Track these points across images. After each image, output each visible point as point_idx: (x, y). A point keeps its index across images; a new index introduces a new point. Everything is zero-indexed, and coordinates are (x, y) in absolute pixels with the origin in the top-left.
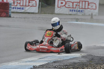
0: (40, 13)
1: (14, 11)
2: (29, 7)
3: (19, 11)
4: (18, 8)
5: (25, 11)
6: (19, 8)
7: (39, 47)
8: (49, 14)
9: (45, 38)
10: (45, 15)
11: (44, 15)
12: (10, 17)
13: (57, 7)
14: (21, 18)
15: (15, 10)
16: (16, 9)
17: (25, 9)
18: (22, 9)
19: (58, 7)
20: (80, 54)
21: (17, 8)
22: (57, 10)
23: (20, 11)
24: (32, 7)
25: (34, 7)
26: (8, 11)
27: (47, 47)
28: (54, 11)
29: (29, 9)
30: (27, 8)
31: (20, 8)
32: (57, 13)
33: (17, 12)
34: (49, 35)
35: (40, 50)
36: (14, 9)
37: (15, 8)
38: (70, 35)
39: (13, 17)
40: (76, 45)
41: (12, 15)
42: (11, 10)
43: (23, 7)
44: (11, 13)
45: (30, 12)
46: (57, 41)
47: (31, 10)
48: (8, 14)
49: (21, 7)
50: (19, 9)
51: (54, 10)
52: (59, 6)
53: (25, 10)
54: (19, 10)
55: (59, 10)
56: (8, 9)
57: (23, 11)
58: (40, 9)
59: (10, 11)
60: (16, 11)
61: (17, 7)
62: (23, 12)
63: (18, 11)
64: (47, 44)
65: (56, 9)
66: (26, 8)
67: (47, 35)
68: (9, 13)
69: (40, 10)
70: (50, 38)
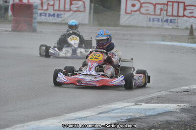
0: (92, 24)
2: (71, 12)
3: (51, 20)
4: (50, 15)
5: (64, 20)
8: (108, 26)
12: (35, 31)
13: (124, 13)
15: (45, 19)
16: (46, 15)
17: (62, 16)
18: (58, 16)
19: (126, 13)
20: (178, 104)
21: (47, 15)
23: (53, 20)
24: (77, 13)
25: (79, 13)
26: (32, 20)
30: (68, 14)
31: (54, 15)
32: (123, 24)
33: (47, 23)
36: (43, 17)
37: (44, 14)
41: (39, 28)
42: (35, 19)
43: (59, 13)
44: (36, 24)
48: (31, 25)
49: (56, 13)
50: (52, 16)
51: (119, 18)
52: (128, 11)
53: (63, 18)
55: (128, 18)
57: (59, 20)
58: (92, 16)
59: (34, 21)
60: (45, 21)
61: (47, 12)
62: (60, 22)
63: (49, 21)
65: (122, 16)
66: (64, 14)
68: (33, 25)
69: (92, 19)
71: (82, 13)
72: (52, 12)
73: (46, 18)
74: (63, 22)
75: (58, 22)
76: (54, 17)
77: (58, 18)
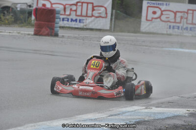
0: (113, 30)
1: (65, 24)
2: (93, 18)
3: (73, 25)
4: (72, 20)
5: (86, 25)
6: (74, 19)
7: (77, 87)
8: (129, 32)
9: (89, 71)
10: (123, 34)
11: (120, 34)
12: (56, 35)
13: (145, 20)
14: (77, 38)
16: (68, 21)
17: (84, 21)
18: (80, 21)
19: (147, 20)
21: (70, 20)
22: (145, 26)
23: (75, 25)
24: (98, 19)
25: (101, 18)
26: (54, 25)
27: (92, 88)
28: (139, 27)
29: (93, 23)
30: (89, 20)
31: (76, 20)
32: (144, 31)
33: (69, 28)
34: (96, 66)
35: (80, 93)
36: (65, 22)
37: (67, 19)
38: (133, 69)
39: (63, 36)
40: (143, 87)
41: (61, 32)
42: (58, 23)
43: (81, 18)
44: (58, 28)
45: (94, 27)
46: (110, 78)
47: (96, 25)
48: (53, 29)
49: (78, 18)
50: (74, 21)
51: (140, 24)
52: (148, 18)
53: (85, 24)
54: (74, 23)
55: (149, 25)
56: (54, 21)
57: (81, 25)
58: (113, 22)
59: (56, 25)
60: (68, 26)
61: (70, 17)
62: (82, 27)
63: (71, 26)
64: (92, 82)
65: (142, 23)
66: (86, 19)
67: (92, 66)
68: (56, 29)
69: (113, 25)
70: (97, 72)
71: (104, 19)
72: (74, 18)
73: (68, 23)
74: (85, 27)
75: (79, 27)
76: (76, 22)
77: (80, 24)
